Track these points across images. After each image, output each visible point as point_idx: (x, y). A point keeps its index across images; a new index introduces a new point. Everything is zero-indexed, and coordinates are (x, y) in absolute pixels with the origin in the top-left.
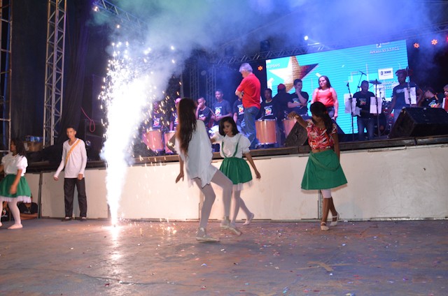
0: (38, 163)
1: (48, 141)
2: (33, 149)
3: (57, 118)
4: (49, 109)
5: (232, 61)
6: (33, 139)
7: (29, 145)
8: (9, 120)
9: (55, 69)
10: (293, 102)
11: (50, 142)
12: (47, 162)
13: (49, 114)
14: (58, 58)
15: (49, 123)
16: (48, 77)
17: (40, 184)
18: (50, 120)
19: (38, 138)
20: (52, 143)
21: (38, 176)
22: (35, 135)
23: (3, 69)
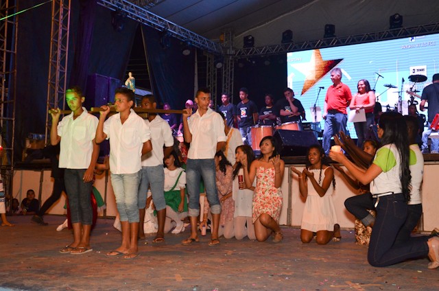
0: (39, 160)
2: (35, 147)
5: (251, 53)
6: (35, 136)
7: (31, 142)
8: (14, 119)
9: (58, 67)
10: (285, 110)
14: (61, 56)
16: (51, 75)
17: (41, 181)
19: (41, 136)
21: (39, 173)
22: (38, 133)
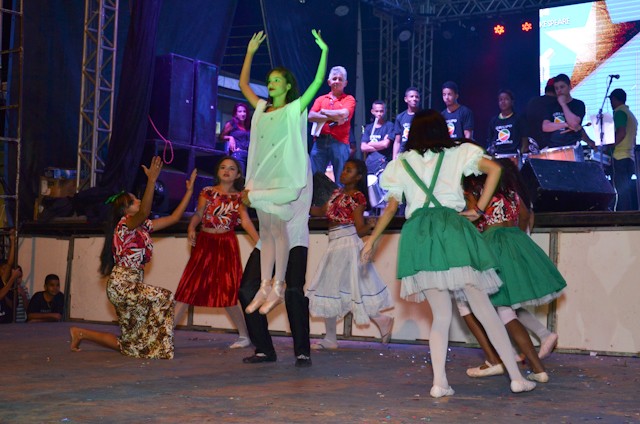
0: (67, 219)
1: (85, 178)
2: (58, 193)
3: (102, 135)
4: (88, 119)
5: (467, 10)
6: (58, 173)
7: (50, 184)
8: (18, 140)
9: (100, 42)
10: (552, 120)
11: (89, 181)
12: (83, 218)
13: (88, 126)
14: (106, 20)
15: (88, 144)
16: (88, 57)
17: (70, 258)
18: (91, 138)
19: (68, 172)
20: (93, 183)
21: (66, 243)
22: (64, 166)
23: (6, 46)
